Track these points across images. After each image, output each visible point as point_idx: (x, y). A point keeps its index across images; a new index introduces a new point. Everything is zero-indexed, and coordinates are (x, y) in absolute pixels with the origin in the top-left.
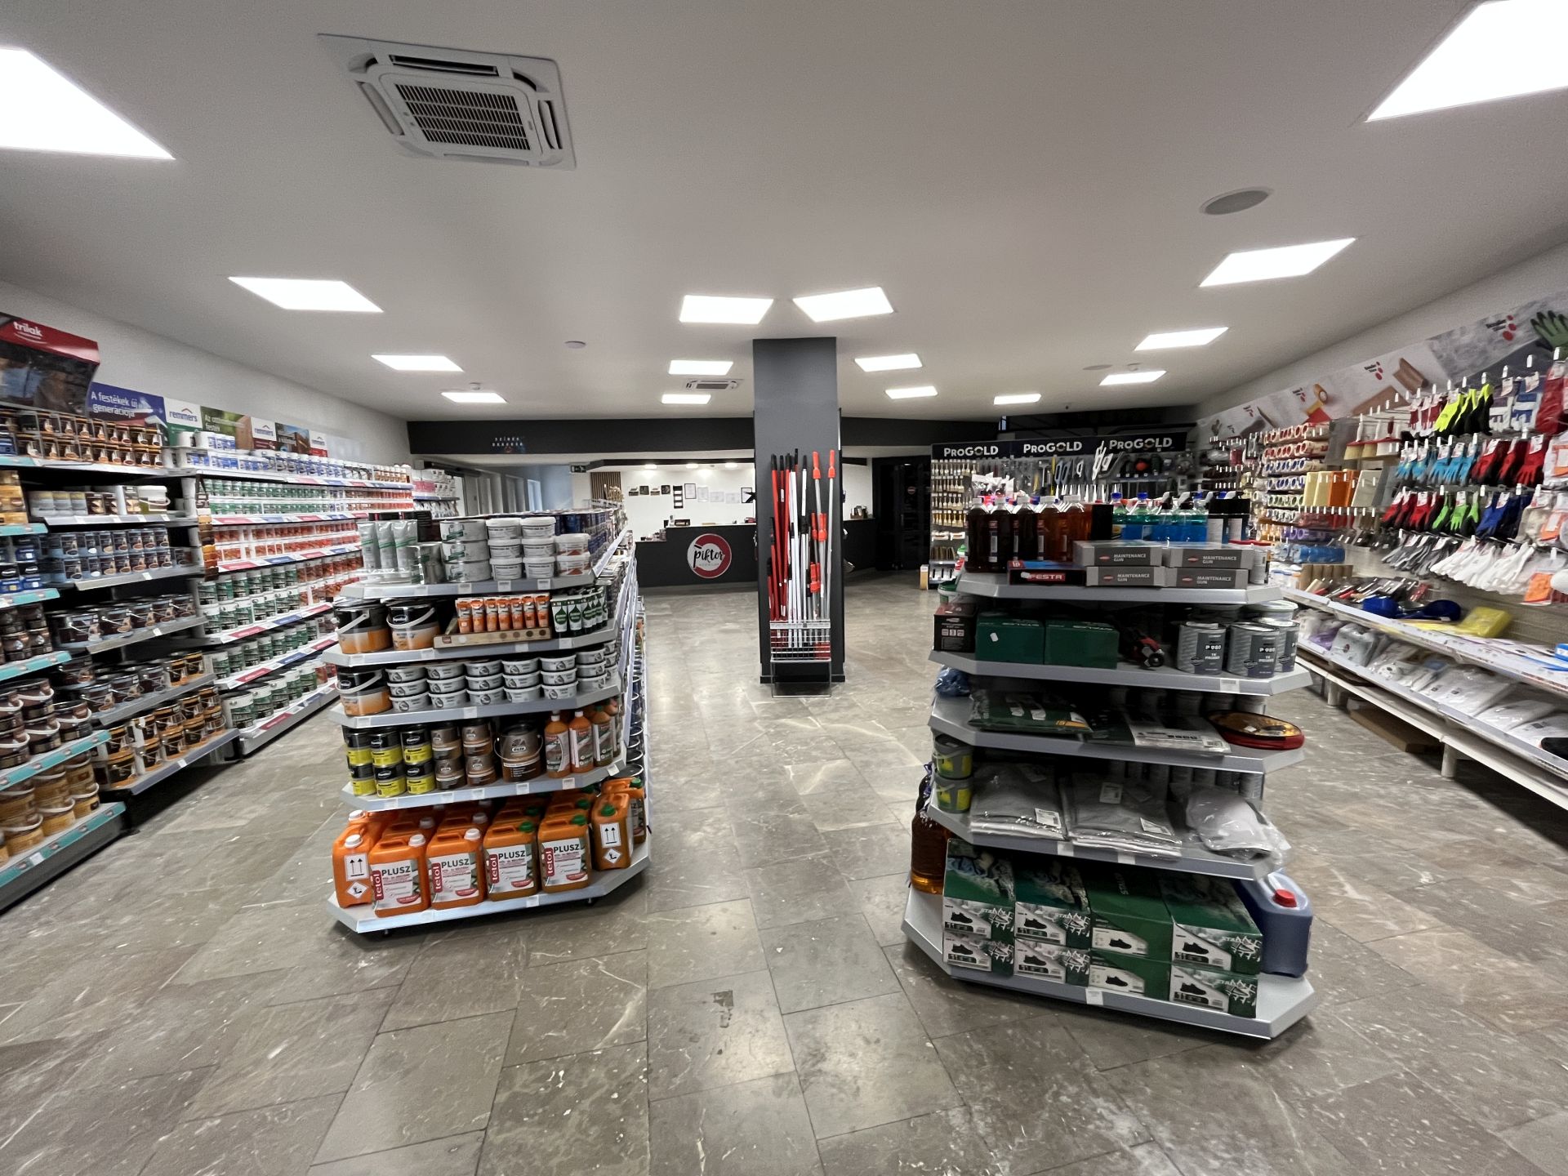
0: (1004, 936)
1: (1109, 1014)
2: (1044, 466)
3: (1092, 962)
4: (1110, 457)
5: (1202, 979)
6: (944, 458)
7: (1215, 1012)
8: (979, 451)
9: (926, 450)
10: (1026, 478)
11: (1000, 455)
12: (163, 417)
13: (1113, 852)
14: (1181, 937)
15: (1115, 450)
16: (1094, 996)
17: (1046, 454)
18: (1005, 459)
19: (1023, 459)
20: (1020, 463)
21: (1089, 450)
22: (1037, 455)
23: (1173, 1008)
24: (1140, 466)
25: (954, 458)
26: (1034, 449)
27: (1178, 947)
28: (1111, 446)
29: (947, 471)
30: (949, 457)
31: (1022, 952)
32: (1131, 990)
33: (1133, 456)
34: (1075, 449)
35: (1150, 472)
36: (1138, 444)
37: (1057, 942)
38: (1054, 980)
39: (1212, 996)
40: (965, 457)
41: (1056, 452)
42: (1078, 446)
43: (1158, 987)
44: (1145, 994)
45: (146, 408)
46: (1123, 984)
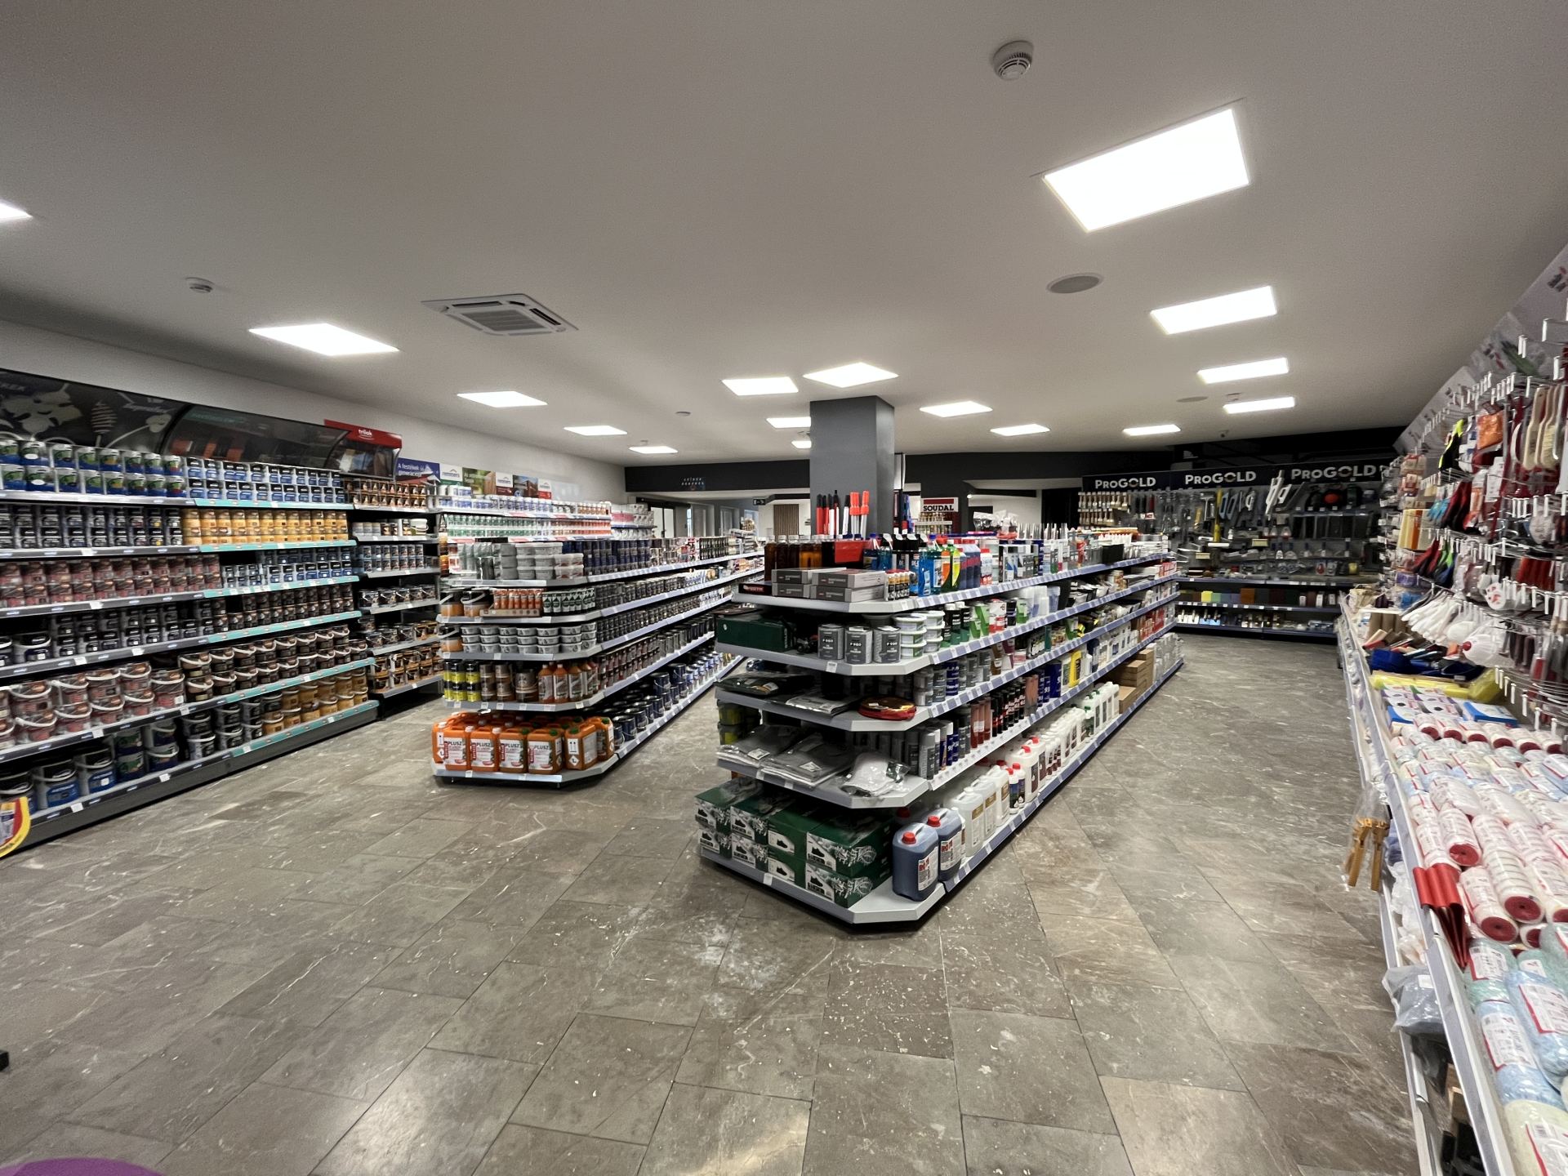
0: (724, 829)
1: (772, 892)
2: (1207, 498)
3: (769, 855)
4: (1288, 488)
5: (820, 874)
6: (1097, 491)
7: (826, 900)
8: (1134, 482)
9: (1076, 482)
10: (1184, 511)
11: (1154, 488)
12: (438, 476)
13: (783, 780)
14: (812, 843)
15: (1299, 480)
16: (768, 880)
17: (1212, 485)
18: (1160, 491)
19: (1180, 491)
20: (1178, 496)
21: (1264, 480)
22: (1202, 486)
23: (806, 894)
24: (1330, 498)
25: (1106, 490)
26: (1197, 480)
27: (809, 851)
28: (1294, 476)
29: (1095, 504)
30: (1101, 489)
31: (736, 842)
32: (788, 879)
33: (1322, 487)
34: (1248, 479)
35: (1341, 505)
36: (1329, 473)
37: (750, 838)
38: (748, 866)
39: (826, 888)
40: (1118, 489)
41: (1223, 484)
42: (1250, 476)
43: (800, 879)
44: (796, 882)
45: (428, 471)
46: (785, 874)
